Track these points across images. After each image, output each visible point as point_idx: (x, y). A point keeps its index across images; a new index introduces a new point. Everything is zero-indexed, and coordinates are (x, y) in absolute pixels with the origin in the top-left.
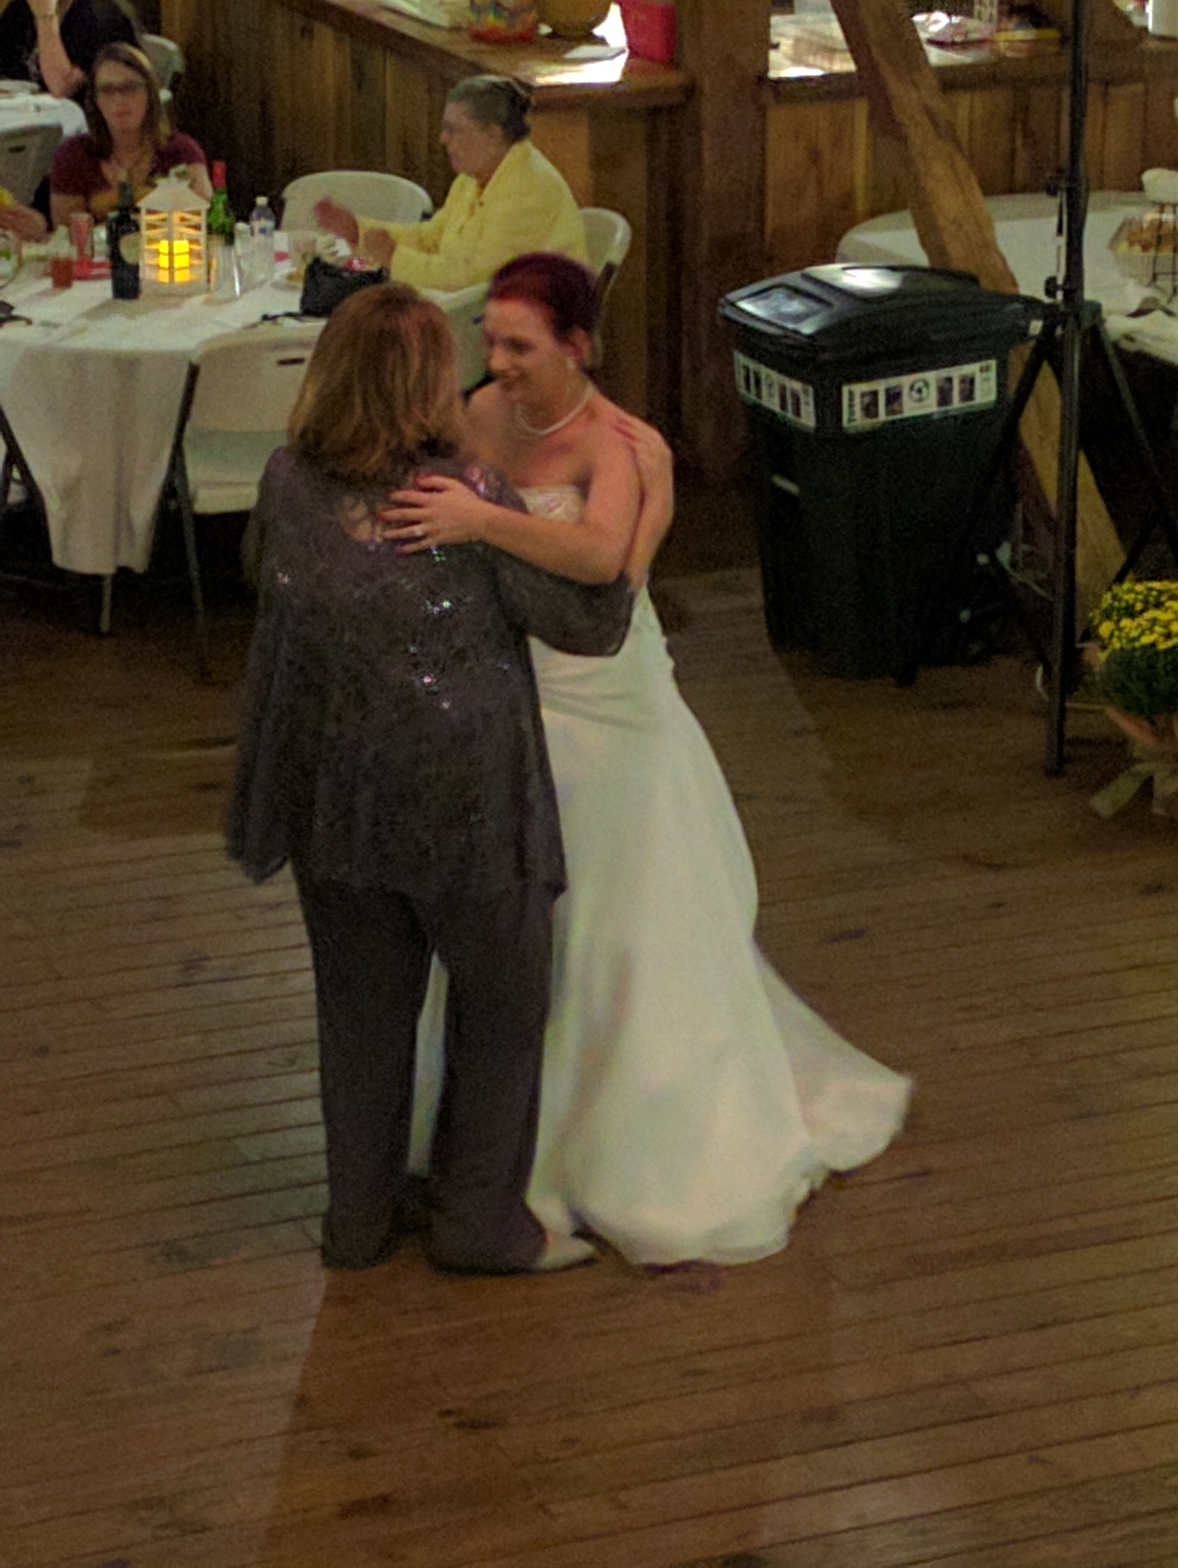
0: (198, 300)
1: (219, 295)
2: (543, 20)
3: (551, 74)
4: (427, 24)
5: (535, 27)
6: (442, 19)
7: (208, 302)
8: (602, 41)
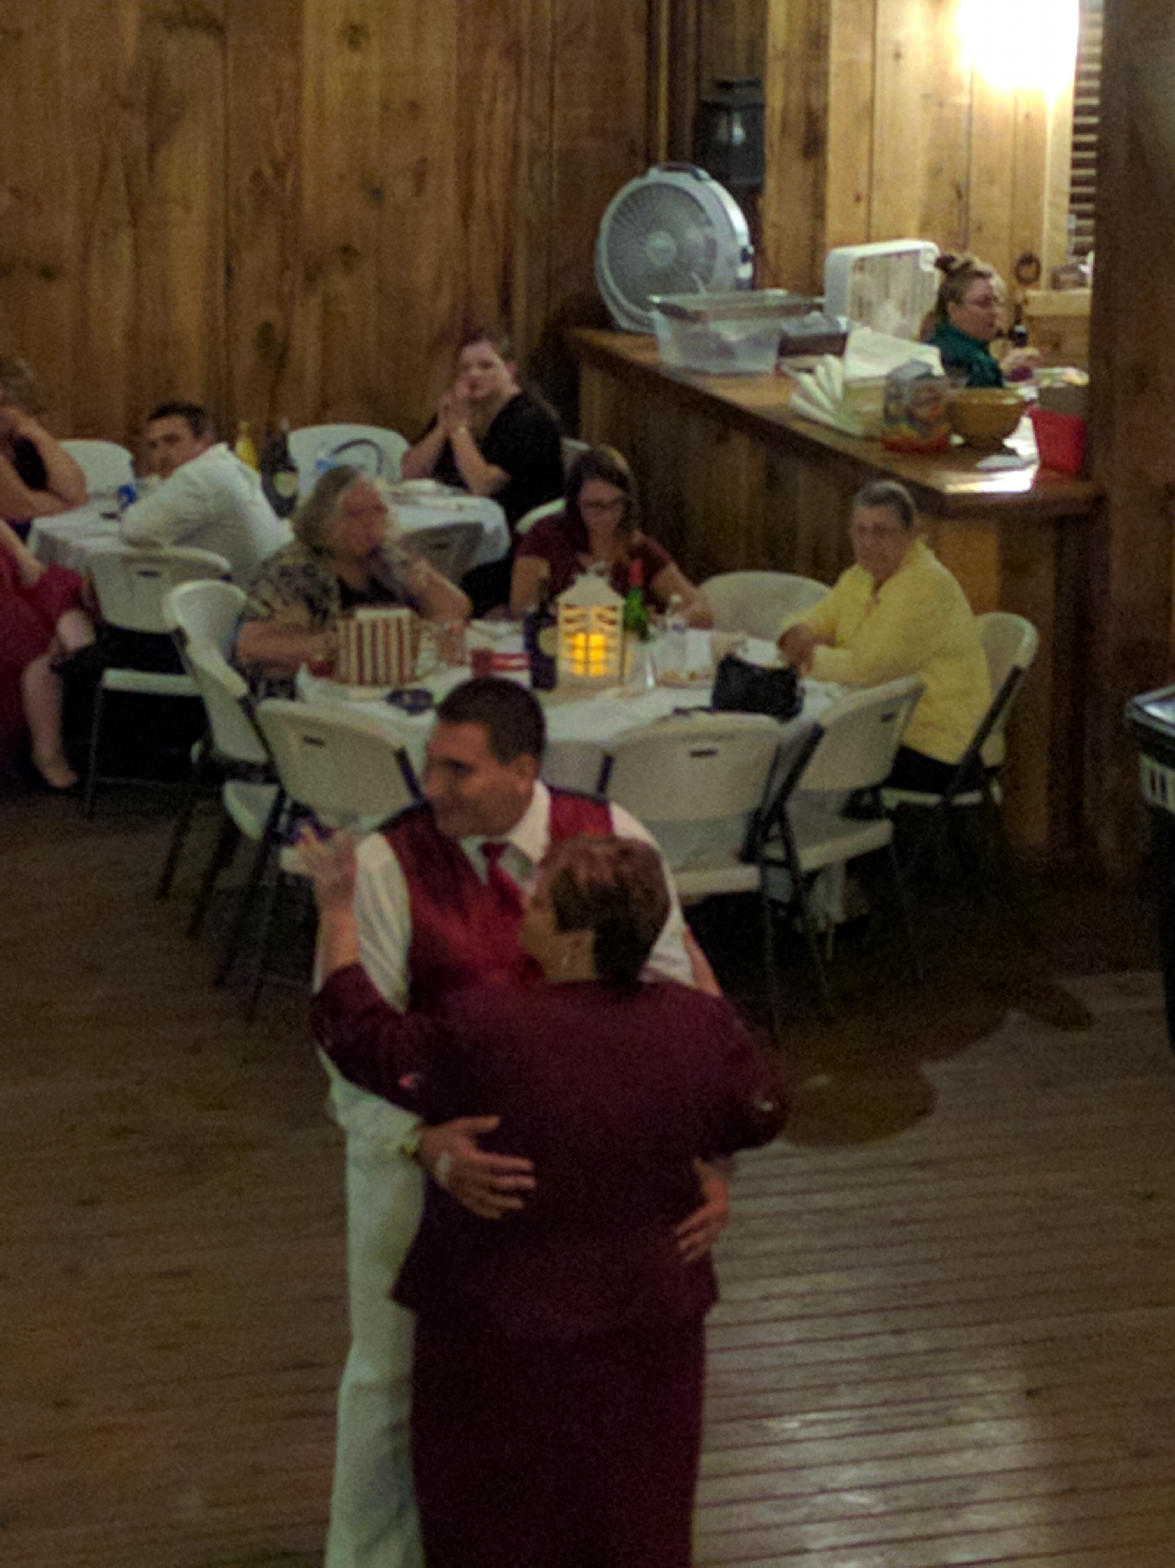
0: (611, 693)
1: (631, 688)
2: (956, 430)
3: (963, 482)
4: (841, 433)
5: (946, 437)
6: (857, 429)
7: (621, 696)
8: (1012, 452)
